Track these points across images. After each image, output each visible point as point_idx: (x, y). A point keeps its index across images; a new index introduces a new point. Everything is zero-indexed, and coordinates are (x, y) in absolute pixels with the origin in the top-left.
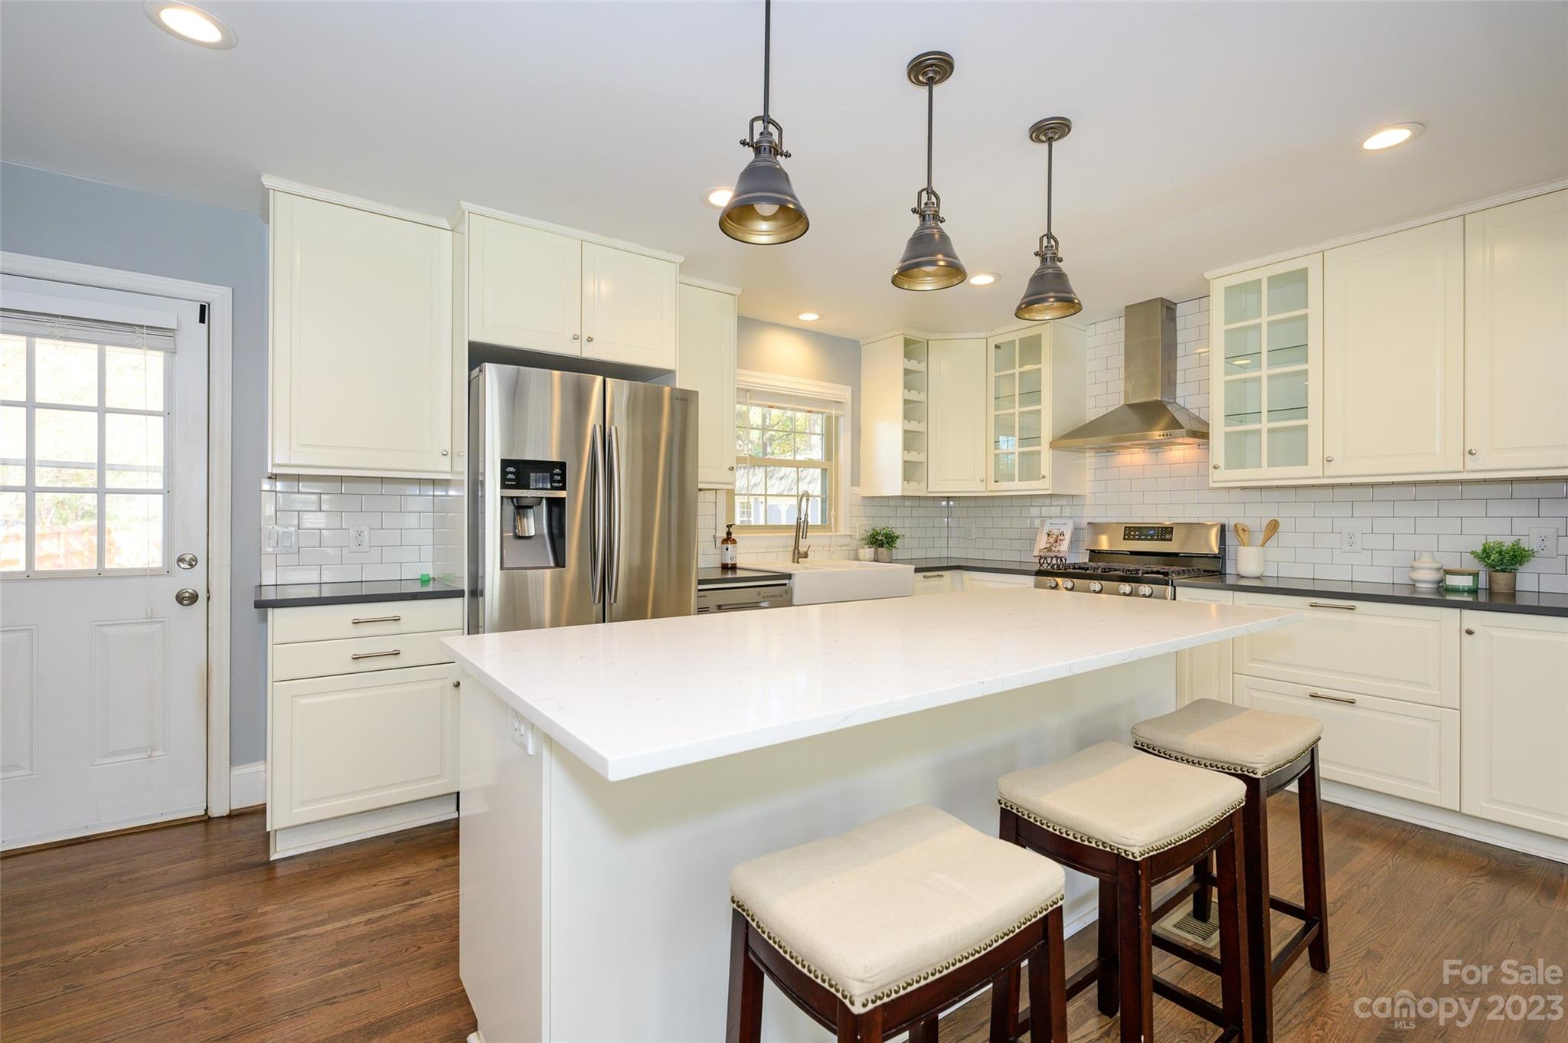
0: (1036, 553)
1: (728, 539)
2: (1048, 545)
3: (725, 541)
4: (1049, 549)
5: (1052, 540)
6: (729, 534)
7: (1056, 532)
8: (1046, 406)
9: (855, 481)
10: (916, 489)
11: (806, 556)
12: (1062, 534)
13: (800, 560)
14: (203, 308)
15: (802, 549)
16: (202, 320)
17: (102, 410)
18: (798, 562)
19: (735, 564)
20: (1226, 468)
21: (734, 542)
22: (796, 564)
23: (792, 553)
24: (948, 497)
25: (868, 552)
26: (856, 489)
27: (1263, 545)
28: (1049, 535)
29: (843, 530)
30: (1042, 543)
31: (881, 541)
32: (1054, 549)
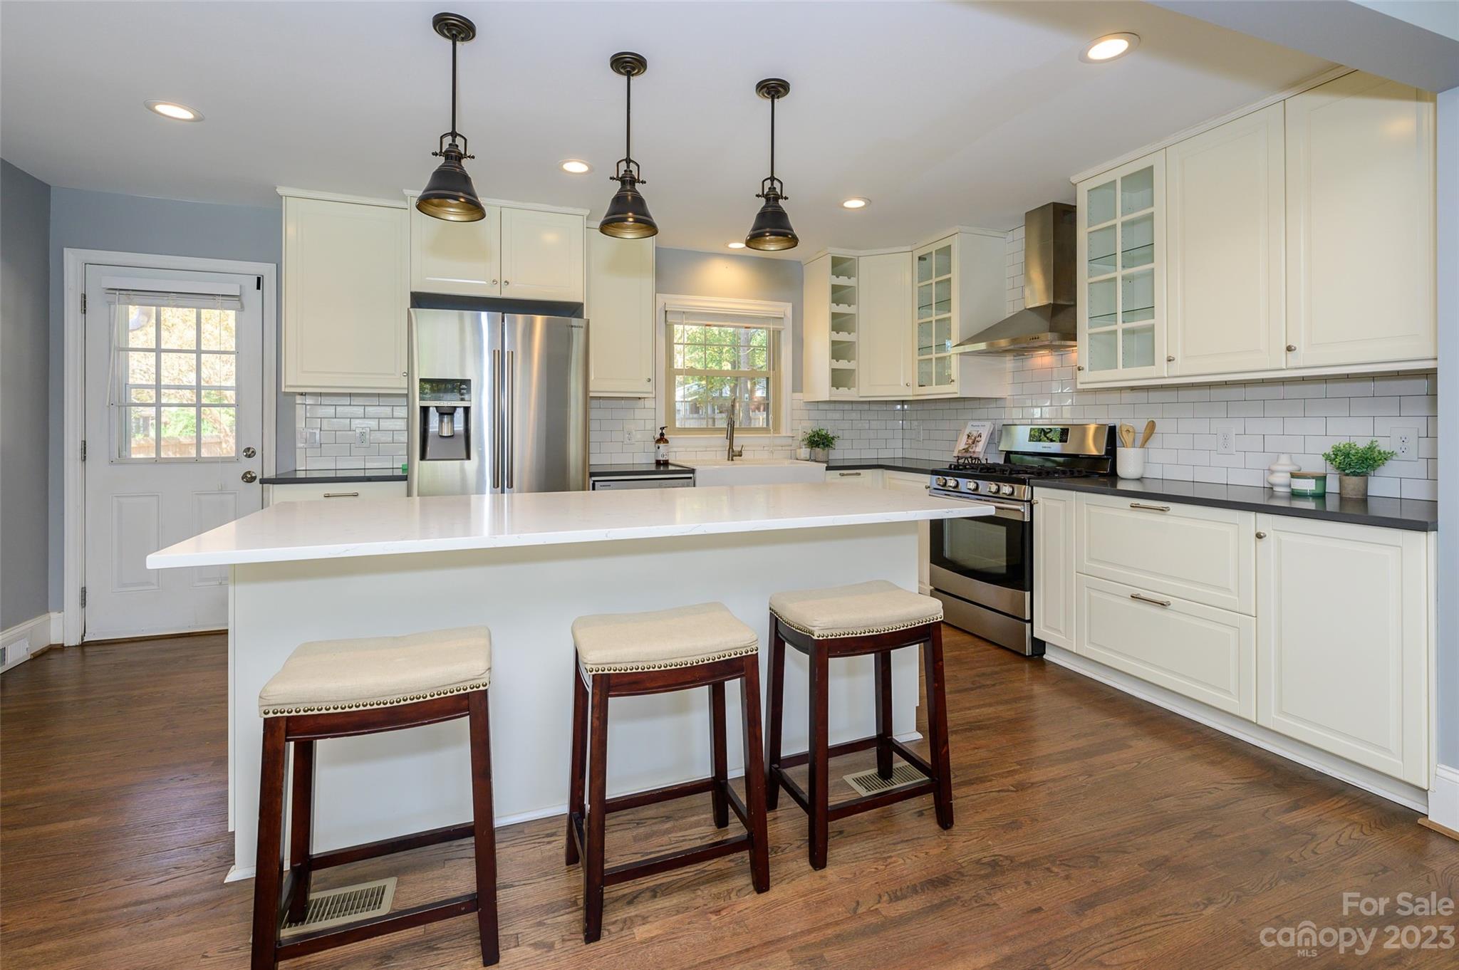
0: (956, 454)
1: (662, 439)
2: (967, 446)
3: (658, 441)
4: (966, 450)
5: (970, 441)
6: (662, 435)
7: (975, 434)
8: (955, 315)
9: (798, 386)
10: (844, 394)
11: (740, 455)
12: (980, 436)
13: (734, 458)
14: (259, 279)
15: (737, 449)
16: (258, 288)
17: (199, 352)
18: (732, 460)
19: (668, 461)
20: (1090, 370)
21: (666, 441)
22: (730, 462)
23: (727, 452)
24: (903, 401)
25: (804, 452)
26: (797, 395)
27: (1143, 446)
28: (969, 436)
29: (785, 431)
30: (962, 444)
31: (819, 441)
32: (970, 450)
